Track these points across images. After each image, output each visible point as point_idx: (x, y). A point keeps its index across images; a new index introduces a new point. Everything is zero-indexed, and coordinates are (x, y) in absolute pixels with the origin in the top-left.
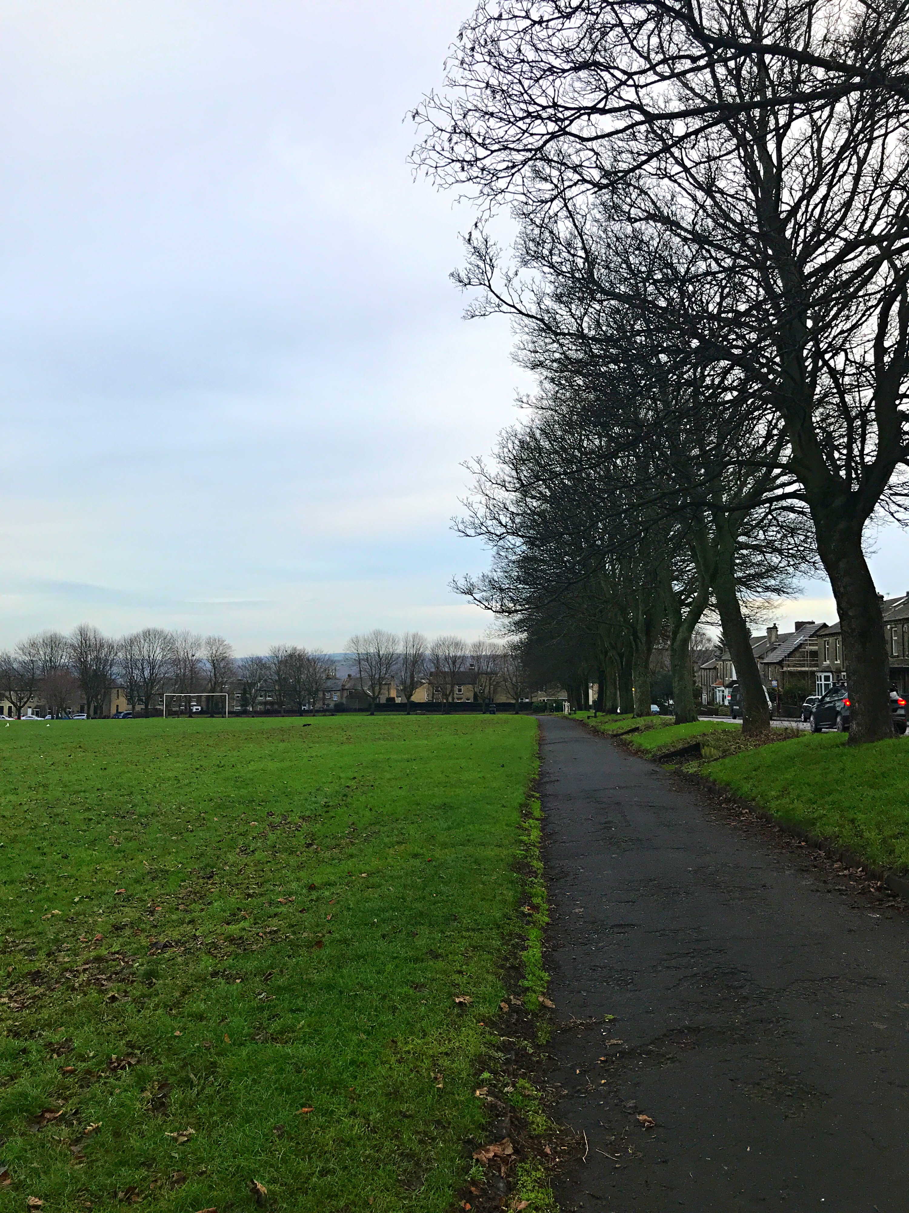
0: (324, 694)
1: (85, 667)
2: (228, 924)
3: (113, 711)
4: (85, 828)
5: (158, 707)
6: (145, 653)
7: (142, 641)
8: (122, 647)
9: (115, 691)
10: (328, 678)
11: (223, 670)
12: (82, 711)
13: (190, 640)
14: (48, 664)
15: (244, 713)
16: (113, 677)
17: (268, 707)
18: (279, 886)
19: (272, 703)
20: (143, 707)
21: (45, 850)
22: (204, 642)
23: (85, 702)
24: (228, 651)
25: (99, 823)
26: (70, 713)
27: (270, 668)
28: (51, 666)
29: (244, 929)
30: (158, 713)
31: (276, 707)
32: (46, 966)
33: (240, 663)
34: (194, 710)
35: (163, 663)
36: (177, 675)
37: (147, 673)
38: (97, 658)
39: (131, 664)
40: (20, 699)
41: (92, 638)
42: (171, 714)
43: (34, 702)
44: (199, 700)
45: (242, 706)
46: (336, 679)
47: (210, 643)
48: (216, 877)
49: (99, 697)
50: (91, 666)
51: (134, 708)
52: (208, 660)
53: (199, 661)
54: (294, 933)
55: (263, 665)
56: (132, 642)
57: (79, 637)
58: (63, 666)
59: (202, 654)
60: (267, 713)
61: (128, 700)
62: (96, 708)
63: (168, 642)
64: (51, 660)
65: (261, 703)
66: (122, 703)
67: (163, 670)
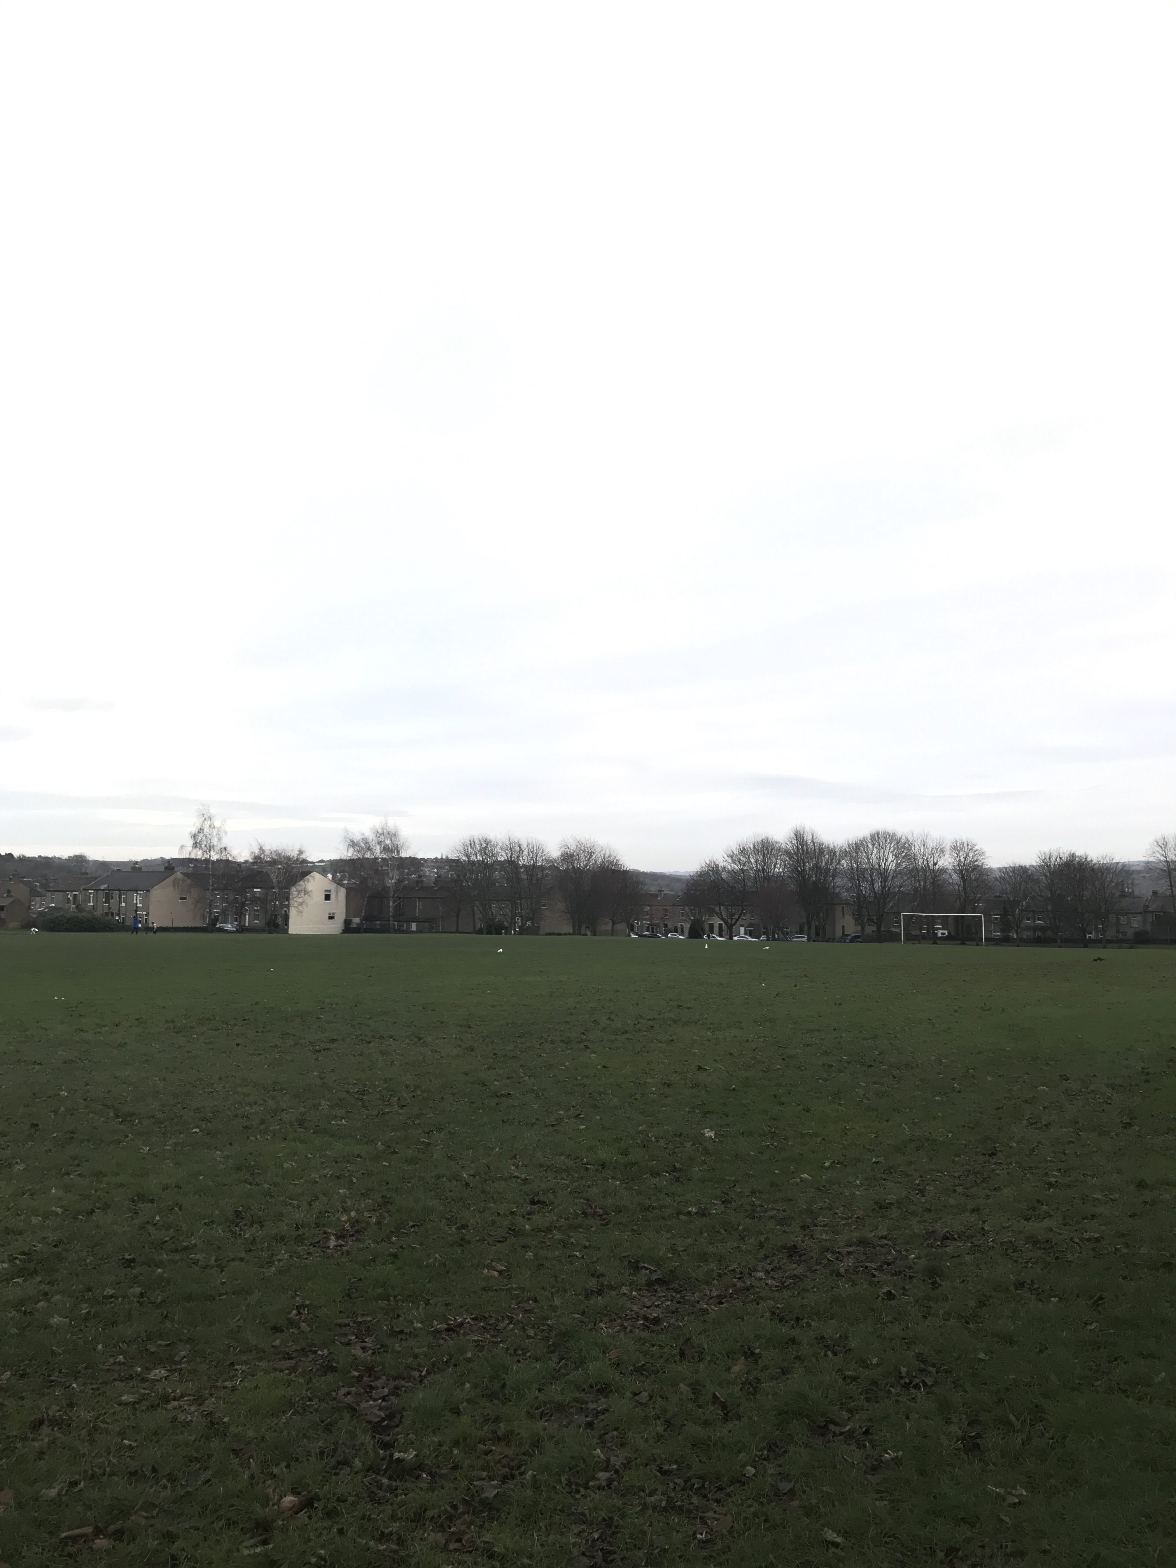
0: (1118, 919)
1: (804, 877)
2: (1027, 1219)
3: (839, 933)
4: (825, 1076)
5: (894, 930)
6: (874, 860)
7: (870, 846)
8: (845, 853)
9: (839, 909)
10: (1123, 895)
11: (975, 884)
12: (801, 932)
13: (930, 844)
14: (761, 874)
15: (1005, 940)
16: (837, 891)
17: (1039, 933)
18: (1093, 1176)
19: (1043, 929)
20: (875, 929)
21: (782, 1099)
22: (948, 848)
23: (805, 920)
24: (980, 858)
25: (840, 1071)
26: (787, 933)
27: (1038, 881)
28: (764, 877)
29: (1051, 1230)
30: (895, 938)
31: (1049, 933)
32: (803, 1242)
33: (998, 875)
34: (940, 935)
35: (897, 873)
36: (916, 890)
37: (877, 886)
38: (817, 867)
39: (858, 874)
40: (732, 915)
41: (809, 842)
42: (909, 938)
43: (746, 918)
44: (945, 921)
45: (1002, 931)
46: (1134, 897)
47: (956, 848)
48: (1000, 1154)
49: (821, 915)
50: (810, 877)
51: (863, 929)
52: (955, 870)
53: (943, 871)
54: (1127, 1246)
55: (1029, 876)
56: (858, 847)
57: (795, 842)
58: (777, 877)
59: (947, 862)
60: (1038, 942)
61: (856, 920)
62: (817, 928)
63: (903, 847)
64: (763, 869)
65: (1028, 928)
66: (847, 923)
67: (897, 882)
